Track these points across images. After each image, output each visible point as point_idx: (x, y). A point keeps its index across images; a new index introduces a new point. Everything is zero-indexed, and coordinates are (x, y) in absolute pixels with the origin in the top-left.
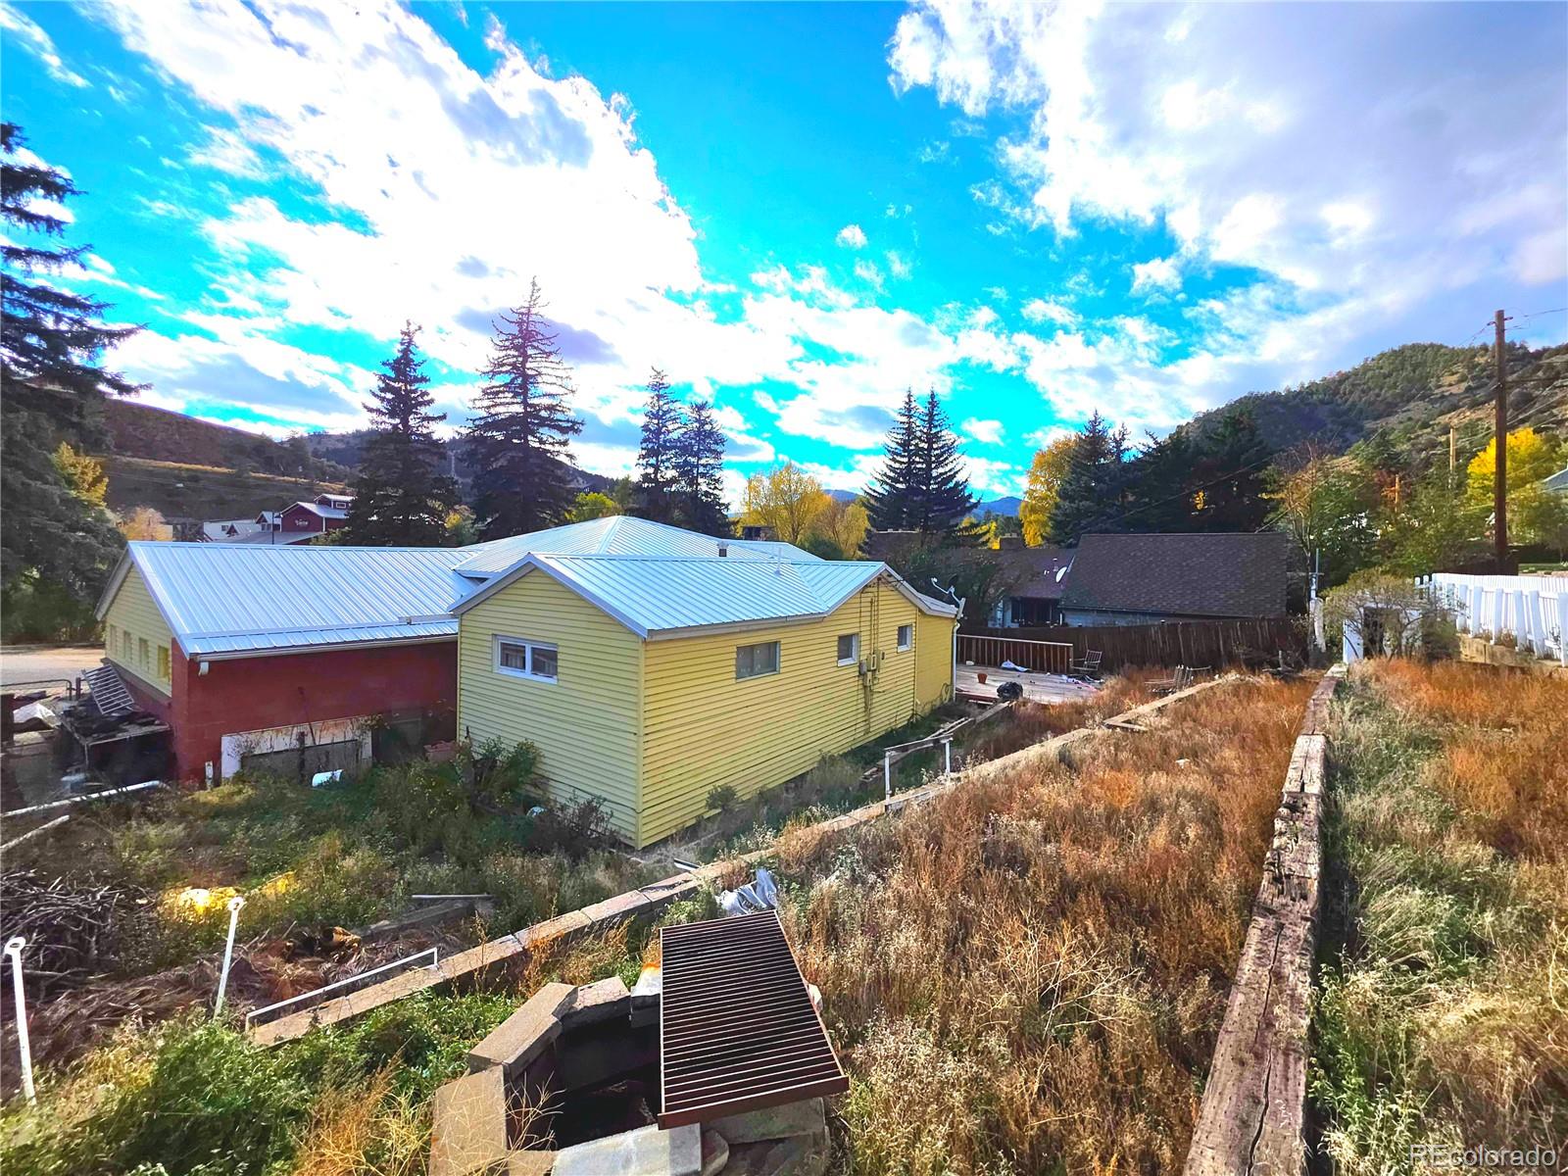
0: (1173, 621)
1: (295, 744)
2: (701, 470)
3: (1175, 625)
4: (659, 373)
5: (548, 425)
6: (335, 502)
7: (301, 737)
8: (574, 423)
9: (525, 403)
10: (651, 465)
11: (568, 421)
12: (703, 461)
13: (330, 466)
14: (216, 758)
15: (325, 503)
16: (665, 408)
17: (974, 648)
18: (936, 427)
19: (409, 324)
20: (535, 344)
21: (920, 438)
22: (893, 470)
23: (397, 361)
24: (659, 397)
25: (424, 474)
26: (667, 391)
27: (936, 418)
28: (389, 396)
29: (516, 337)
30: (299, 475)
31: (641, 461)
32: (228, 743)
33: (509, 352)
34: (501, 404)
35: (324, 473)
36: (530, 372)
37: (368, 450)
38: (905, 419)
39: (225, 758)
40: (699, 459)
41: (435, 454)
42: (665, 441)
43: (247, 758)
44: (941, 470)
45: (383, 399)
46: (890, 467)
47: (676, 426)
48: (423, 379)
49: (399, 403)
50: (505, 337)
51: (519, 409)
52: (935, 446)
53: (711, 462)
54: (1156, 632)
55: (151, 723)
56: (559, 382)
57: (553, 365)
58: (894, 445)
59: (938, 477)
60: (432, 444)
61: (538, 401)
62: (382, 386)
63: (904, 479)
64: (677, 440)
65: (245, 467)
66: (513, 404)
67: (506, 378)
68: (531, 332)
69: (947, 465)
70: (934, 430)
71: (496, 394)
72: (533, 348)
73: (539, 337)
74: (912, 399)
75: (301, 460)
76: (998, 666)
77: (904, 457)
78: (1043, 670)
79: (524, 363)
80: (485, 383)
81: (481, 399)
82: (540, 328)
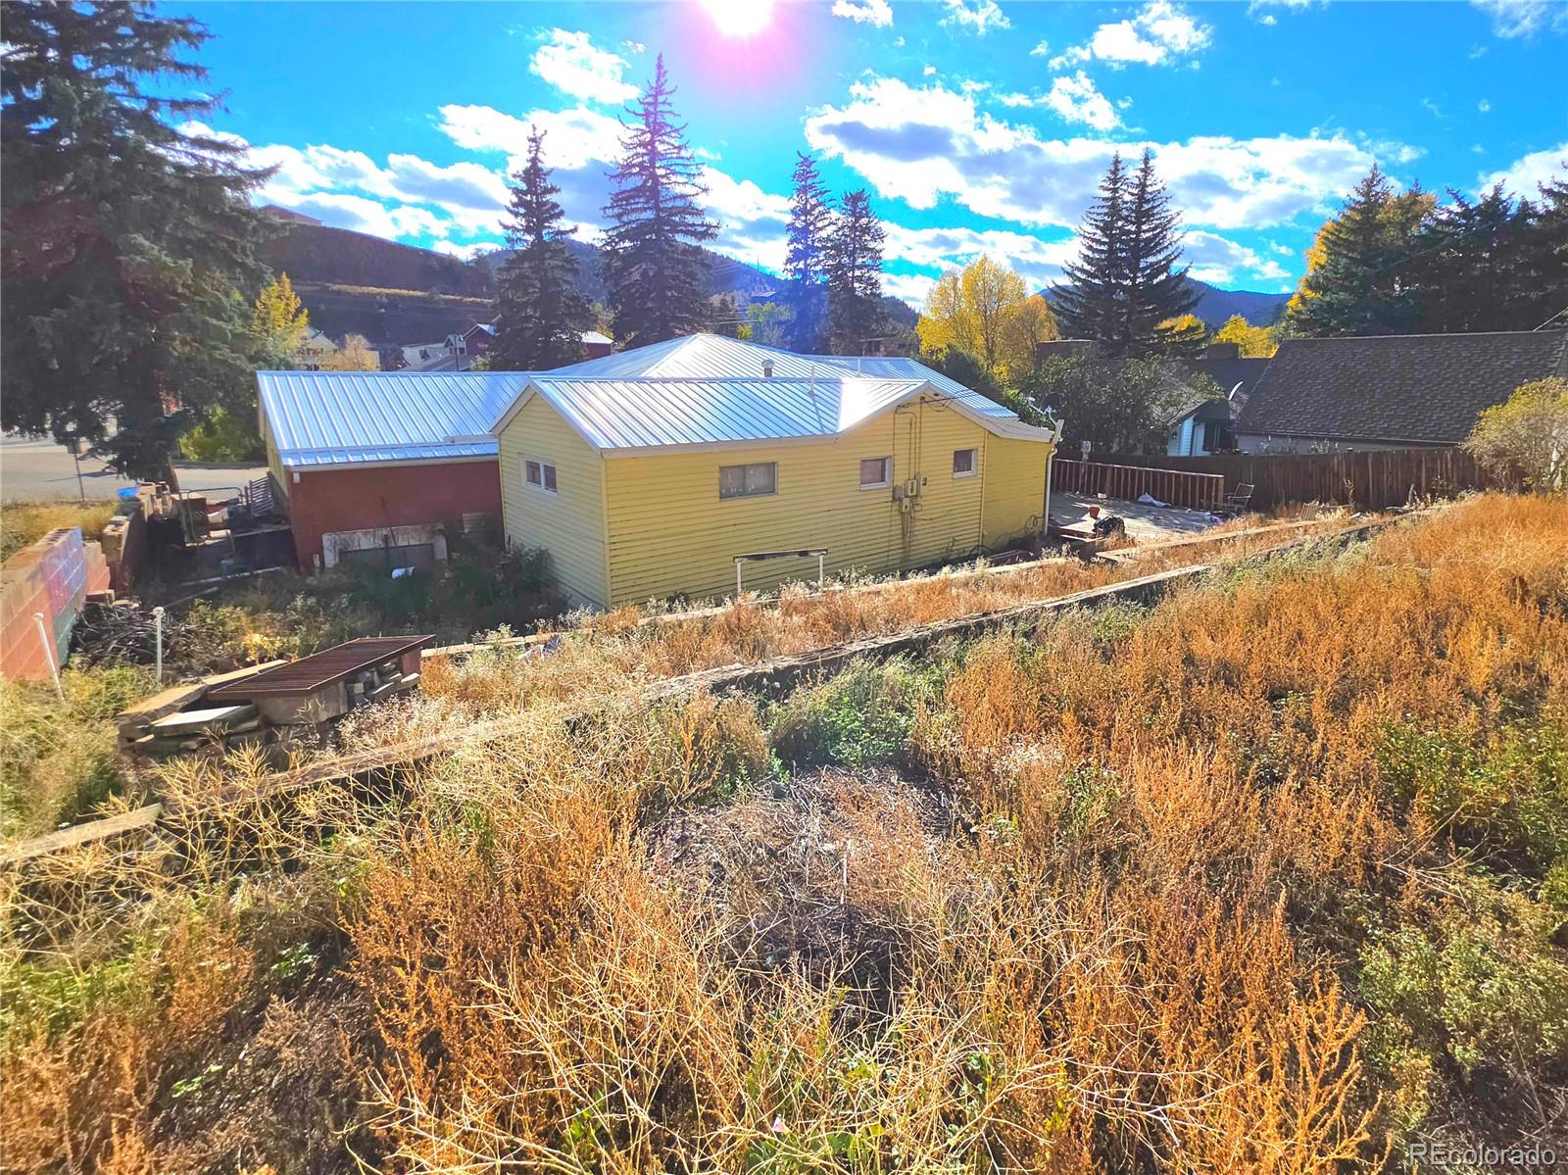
0: (1360, 449)
1: (380, 544)
2: (857, 273)
3: (1365, 455)
4: (806, 159)
5: (682, 231)
7: (386, 539)
8: (709, 227)
9: (657, 208)
10: (800, 271)
11: (702, 225)
12: (859, 262)
14: (320, 551)
16: (812, 202)
17: (1109, 479)
18: (1148, 201)
19: (534, 128)
20: (665, 138)
21: (1126, 219)
22: (1089, 261)
23: (526, 172)
24: (806, 189)
25: (560, 292)
26: (817, 180)
27: (1149, 189)
28: (523, 210)
30: (484, 296)
31: (789, 267)
32: (327, 539)
33: (637, 150)
34: (633, 210)
36: (660, 172)
37: (507, 270)
38: (1107, 194)
39: (326, 552)
40: (855, 259)
41: (569, 270)
42: (814, 241)
43: (343, 553)
44: (1151, 259)
45: (517, 215)
46: (1086, 258)
48: (553, 190)
49: (533, 217)
51: (649, 215)
52: (1144, 227)
53: (869, 262)
54: (1339, 462)
55: (279, 523)
56: (691, 180)
58: (1094, 230)
59: (1146, 268)
60: (566, 260)
61: (670, 204)
62: (515, 200)
63: (1103, 273)
64: (828, 239)
65: (434, 289)
66: (645, 209)
67: (637, 182)
68: (659, 124)
69: (1159, 252)
70: (1146, 206)
71: (627, 199)
72: (663, 142)
73: (668, 129)
74: (1120, 166)
75: (485, 279)
76: (1134, 498)
77: (1104, 243)
78: (1185, 505)
79: (652, 162)
80: (615, 188)
81: (612, 207)
82: (669, 119)
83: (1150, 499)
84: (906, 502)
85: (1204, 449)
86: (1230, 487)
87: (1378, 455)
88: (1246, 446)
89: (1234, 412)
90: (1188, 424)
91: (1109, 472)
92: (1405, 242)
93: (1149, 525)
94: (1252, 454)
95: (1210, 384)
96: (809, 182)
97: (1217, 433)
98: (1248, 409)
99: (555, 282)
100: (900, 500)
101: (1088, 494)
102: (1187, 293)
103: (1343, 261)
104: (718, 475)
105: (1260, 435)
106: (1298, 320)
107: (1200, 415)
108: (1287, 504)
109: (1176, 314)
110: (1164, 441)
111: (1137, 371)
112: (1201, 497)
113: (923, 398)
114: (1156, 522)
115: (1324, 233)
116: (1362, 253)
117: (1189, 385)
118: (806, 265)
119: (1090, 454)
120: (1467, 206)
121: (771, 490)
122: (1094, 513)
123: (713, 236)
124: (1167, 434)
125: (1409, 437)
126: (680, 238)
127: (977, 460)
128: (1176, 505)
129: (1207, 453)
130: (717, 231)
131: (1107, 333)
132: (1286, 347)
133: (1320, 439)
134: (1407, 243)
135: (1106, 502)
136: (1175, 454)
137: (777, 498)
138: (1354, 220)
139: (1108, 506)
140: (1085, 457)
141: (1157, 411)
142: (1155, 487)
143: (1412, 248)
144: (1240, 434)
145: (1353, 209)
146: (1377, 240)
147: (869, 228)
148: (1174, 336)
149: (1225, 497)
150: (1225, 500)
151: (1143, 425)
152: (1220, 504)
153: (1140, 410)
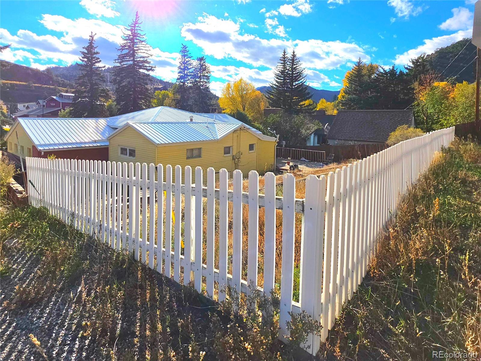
0: (362, 143)
2: (201, 83)
3: (364, 145)
4: (185, 46)
5: (143, 69)
6: (65, 96)
8: (152, 67)
9: (134, 60)
10: (182, 82)
11: (150, 67)
12: (202, 80)
13: (62, 81)
15: (61, 96)
16: (187, 60)
17: (291, 153)
18: (295, 65)
19: (92, 33)
20: (138, 38)
21: (288, 70)
22: (278, 82)
23: (88, 47)
24: (184, 56)
25: (98, 88)
26: (188, 53)
27: (295, 61)
28: (86, 60)
29: (130, 35)
30: (50, 85)
31: (178, 81)
33: (128, 41)
34: (125, 61)
35: (60, 84)
36: (135, 49)
38: (282, 62)
40: (201, 79)
41: (102, 80)
42: (187, 73)
44: (297, 83)
45: (83, 61)
46: (277, 81)
47: (191, 67)
49: (89, 62)
50: (126, 36)
51: (131, 63)
52: (294, 73)
53: (205, 80)
54: (357, 147)
56: (146, 52)
57: (144, 46)
58: (278, 73)
59: (296, 85)
60: (101, 77)
61: (138, 59)
62: (83, 56)
63: (282, 86)
64: (192, 72)
65: (31, 82)
66: (129, 61)
67: (127, 51)
68: (136, 33)
69: (299, 80)
70: (294, 66)
71: (123, 57)
72: (137, 39)
73: (139, 35)
74: (286, 54)
75: (51, 78)
76: (299, 159)
77: (282, 77)
78: (315, 161)
79: (133, 45)
80: (119, 53)
81: (118, 60)
82: (139, 32)
83: (304, 159)
84: (236, 160)
85: (318, 143)
86: (327, 155)
87: (367, 145)
88: (331, 142)
89: (326, 132)
90: (313, 135)
91: (291, 151)
92: (370, 81)
93: (305, 167)
94: (333, 145)
95: (319, 123)
96: (186, 54)
97: (321, 138)
98: (330, 131)
99: (96, 84)
100: (235, 159)
101: (285, 158)
102: (308, 93)
103: (354, 86)
104: (186, 152)
105: (335, 139)
106: (342, 103)
107: (316, 133)
108: (344, 160)
109: (305, 100)
110: (305, 141)
111: (297, 119)
112: (319, 158)
113: (241, 129)
114: (307, 166)
115: (347, 77)
116: (358, 84)
117: (313, 124)
118: (184, 80)
119: (285, 145)
120: (386, 71)
121: (199, 156)
122: (289, 164)
123: (153, 70)
124: (306, 139)
125: (375, 140)
126: (141, 70)
127: (255, 147)
128: (312, 161)
129: (319, 145)
130: (154, 69)
131: (284, 106)
132: (340, 112)
133: (351, 141)
134: (371, 81)
135: (291, 160)
136: (309, 145)
137: (201, 159)
138: (355, 74)
139: (292, 162)
140: (284, 146)
141: (303, 131)
142: (305, 155)
143: (372, 82)
144: (329, 139)
145: (354, 70)
146: (362, 80)
147: (206, 69)
148: (305, 107)
149: (326, 158)
150: (326, 159)
151: (300, 136)
152: (325, 160)
153: (299, 131)
